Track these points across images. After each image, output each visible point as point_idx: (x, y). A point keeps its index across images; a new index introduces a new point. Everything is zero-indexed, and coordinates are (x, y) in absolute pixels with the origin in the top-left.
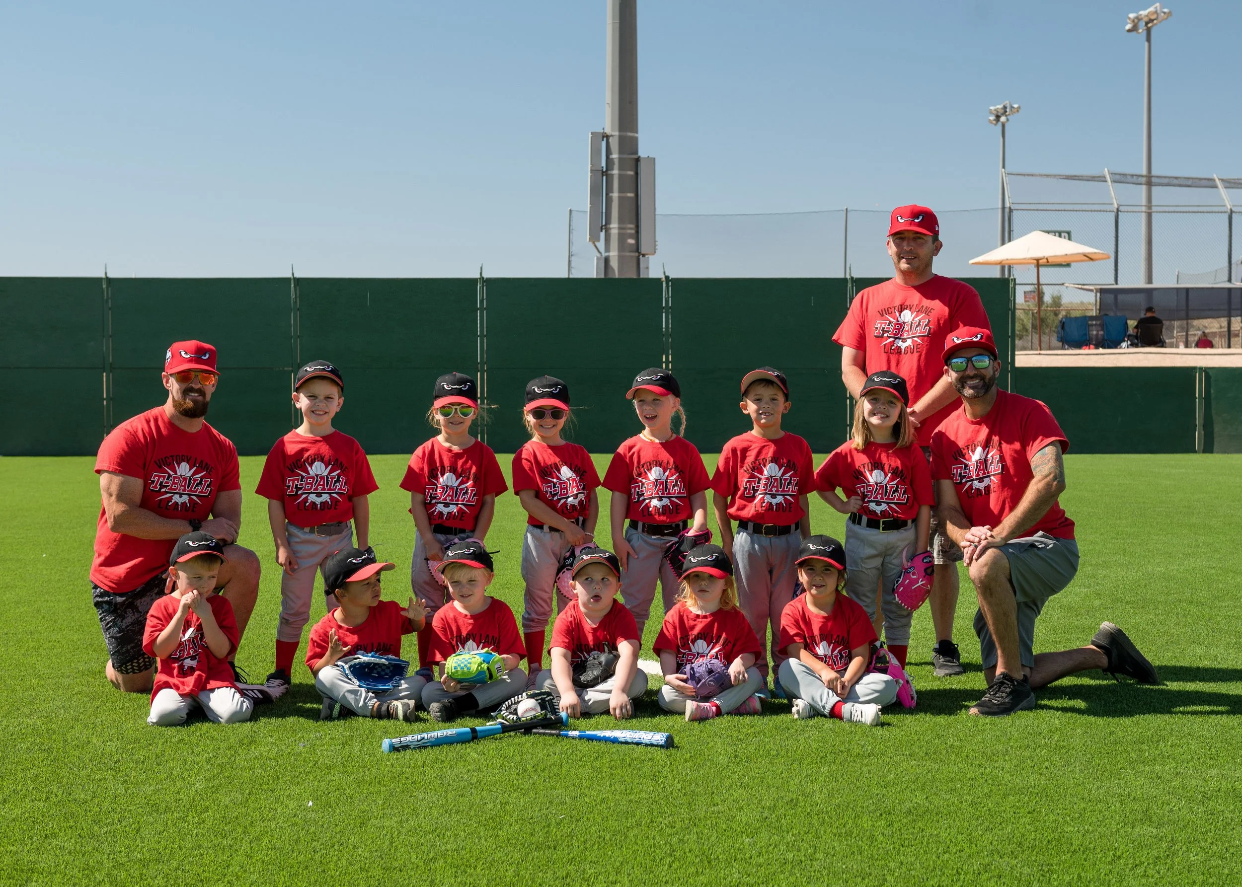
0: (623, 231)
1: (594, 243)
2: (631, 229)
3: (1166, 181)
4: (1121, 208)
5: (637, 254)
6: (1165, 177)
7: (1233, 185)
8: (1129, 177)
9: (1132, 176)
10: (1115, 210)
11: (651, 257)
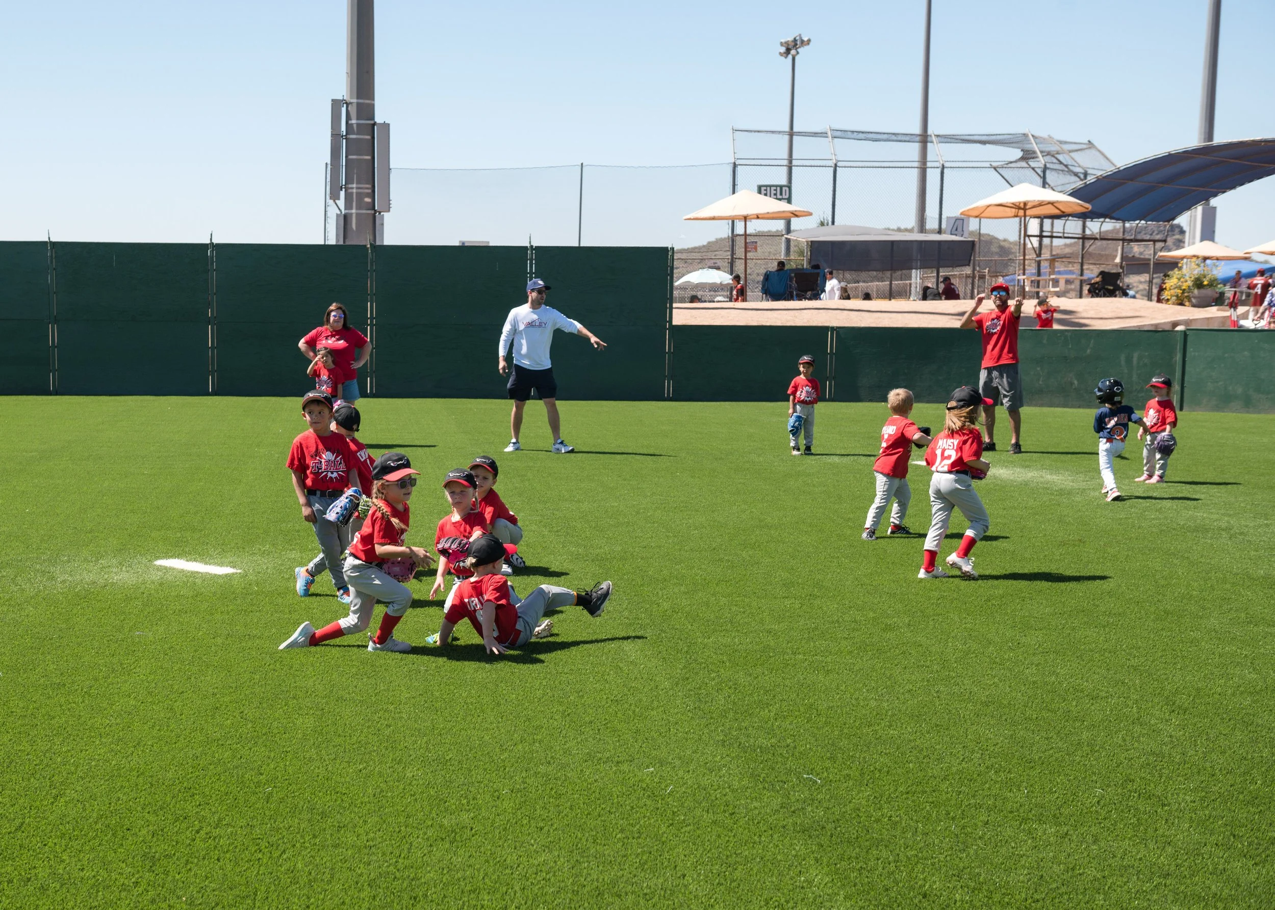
0: (360, 191)
1: (334, 201)
2: (367, 188)
3: (885, 136)
4: (839, 164)
5: (373, 212)
6: (884, 133)
7: (949, 140)
8: (849, 133)
9: (853, 132)
10: (833, 165)
11: (386, 215)
